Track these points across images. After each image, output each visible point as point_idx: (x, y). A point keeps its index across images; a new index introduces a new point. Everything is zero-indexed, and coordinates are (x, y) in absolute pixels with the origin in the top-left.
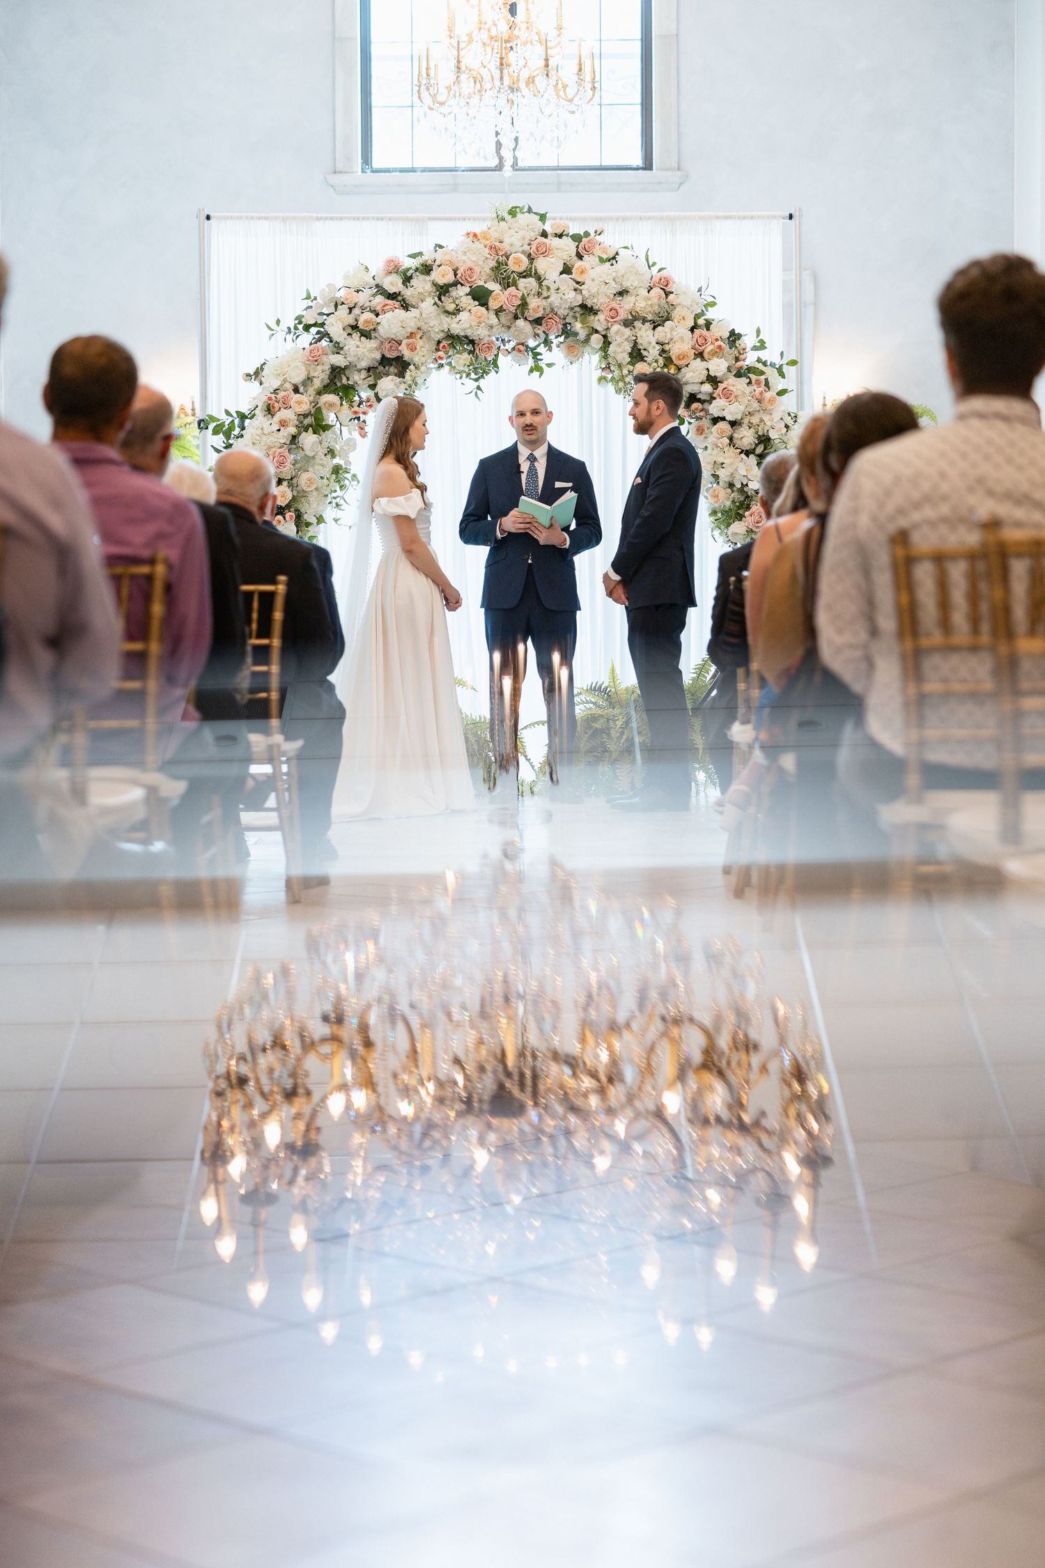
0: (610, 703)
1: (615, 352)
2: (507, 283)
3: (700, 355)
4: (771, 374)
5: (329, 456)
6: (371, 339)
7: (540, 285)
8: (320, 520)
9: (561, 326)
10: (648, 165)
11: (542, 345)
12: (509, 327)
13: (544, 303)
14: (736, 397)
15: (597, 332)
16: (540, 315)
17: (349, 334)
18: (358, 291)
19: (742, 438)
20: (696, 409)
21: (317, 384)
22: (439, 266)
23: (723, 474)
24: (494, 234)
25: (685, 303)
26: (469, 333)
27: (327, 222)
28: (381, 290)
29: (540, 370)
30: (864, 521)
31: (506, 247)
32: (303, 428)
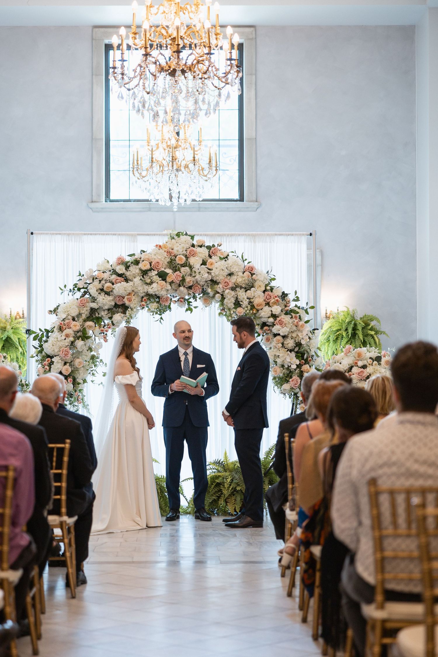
0: (224, 469)
1: (227, 303)
2: (175, 269)
3: (268, 304)
4: (302, 313)
5: (89, 351)
6: (110, 295)
7: (191, 270)
8: (85, 381)
9: (201, 290)
10: (241, 199)
11: (192, 298)
12: (176, 290)
13: (193, 279)
14: (285, 324)
15: (218, 293)
16: (191, 284)
17: (99, 293)
18: (104, 272)
19: (288, 344)
20: (266, 329)
21: (84, 316)
22: (143, 261)
23: (279, 361)
24: (169, 245)
25: (260, 279)
26: (157, 293)
27: (89, 236)
28: (114, 272)
29: (191, 310)
30: (355, 473)
31: (175, 252)
32: (77, 338)
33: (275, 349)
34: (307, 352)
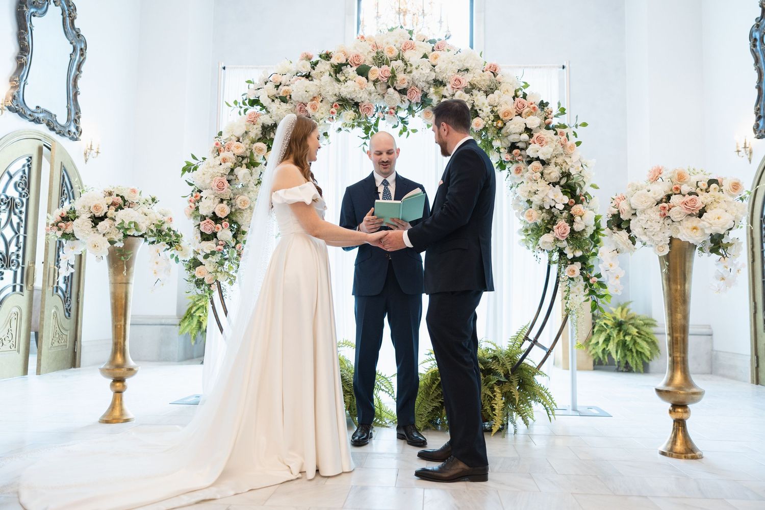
2: (382, 64)
3: (520, 115)
6: (287, 103)
7: (405, 64)
9: (420, 95)
12: (383, 95)
13: (408, 77)
14: (547, 143)
16: (405, 86)
17: (272, 101)
18: (282, 75)
19: (550, 173)
20: (516, 154)
21: (252, 136)
22: (337, 55)
23: (536, 200)
24: (376, 39)
25: (507, 82)
26: (354, 96)
29: (407, 133)
31: (383, 44)
32: (239, 164)
33: (530, 183)
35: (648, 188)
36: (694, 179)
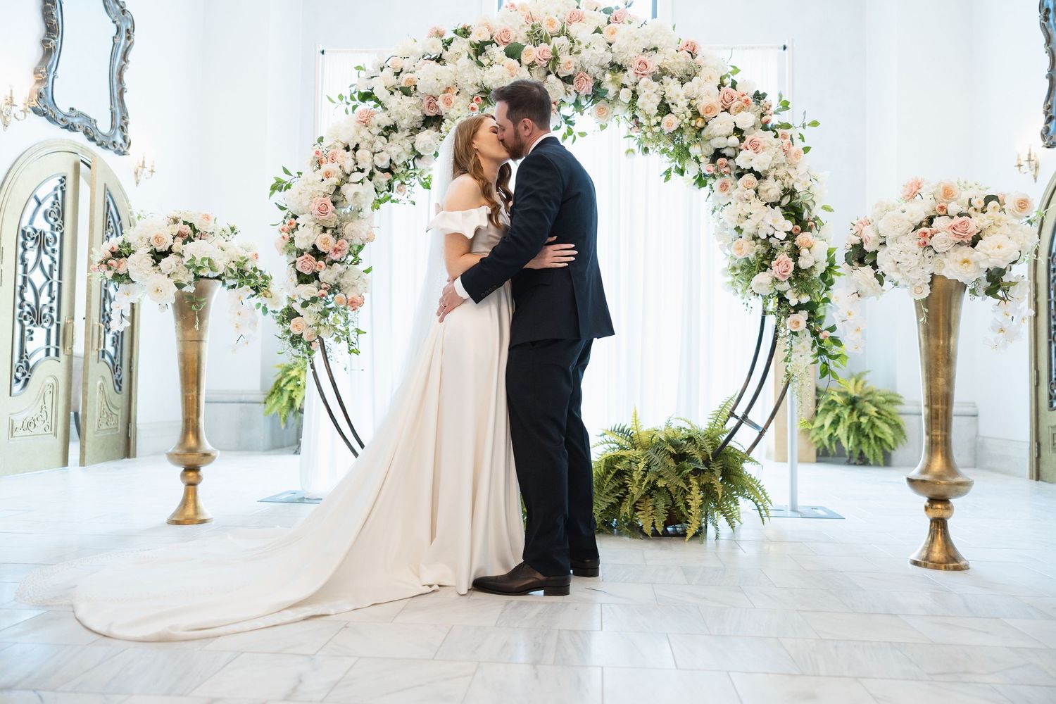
0: (633, 444)
2: (539, 41)
3: (727, 110)
6: (411, 96)
7: (572, 42)
9: (591, 85)
13: (575, 59)
14: (763, 148)
15: (626, 87)
16: (570, 72)
17: (392, 93)
18: (404, 59)
19: (767, 190)
20: (722, 164)
22: (478, 30)
23: (748, 226)
24: (531, 7)
25: (711, 64)
29: (572, 135)
31: (540, 15)
32: (347, 180)
33: (740, 204)
34: (808, 207)
35: (902, 208)
36: (965, 196)
